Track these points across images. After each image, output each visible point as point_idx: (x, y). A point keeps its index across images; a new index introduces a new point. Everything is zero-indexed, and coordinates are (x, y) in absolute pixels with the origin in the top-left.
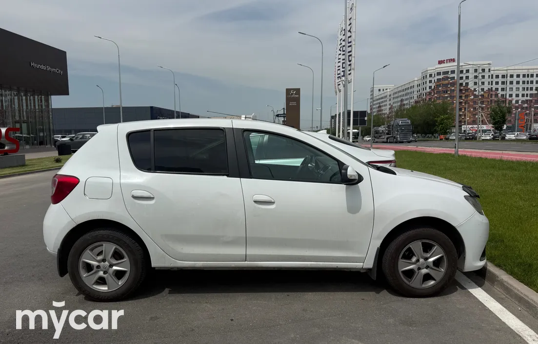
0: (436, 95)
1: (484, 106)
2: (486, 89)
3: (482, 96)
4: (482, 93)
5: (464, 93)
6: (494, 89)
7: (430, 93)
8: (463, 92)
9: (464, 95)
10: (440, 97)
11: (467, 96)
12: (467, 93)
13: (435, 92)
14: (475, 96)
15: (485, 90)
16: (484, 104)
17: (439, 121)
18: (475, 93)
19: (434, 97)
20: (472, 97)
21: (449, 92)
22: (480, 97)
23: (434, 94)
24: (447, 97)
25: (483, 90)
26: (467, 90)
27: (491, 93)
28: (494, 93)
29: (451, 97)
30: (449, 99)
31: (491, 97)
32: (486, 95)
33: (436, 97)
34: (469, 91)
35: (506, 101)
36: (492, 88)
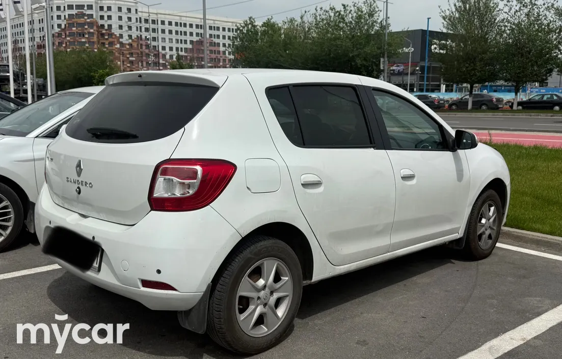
0: (68, 39)
1: (134, 59)
2: (134, 36)
3: (130, 45)
4: (130, 41)
5: (107, 39)
6: (143, 37)
7: (59, 35)
8: (106, 37)
9: (107, 42)
10: (74, 42)
11: (111, 44)
12: (111, 40)
13: (67, 33)
14: (122, 44)
15: (133, 38)
16: (133, 57)
17: (97, 77)
18: (121, 40)
19: (65, 41)
20: (118, 46)
21: (87, 36)
22: (128, 47)
23: (66, 37)
24: (85, 43)
25: (130, 36)
26: (111, 35)
27: (141, 42)
28: (144, 43)
29: (89, 42)
30: (87, 45)
31: (141, 48)
32: (135, 45)
33: (69, 41)
34: (114, 37)
35: (159, 54)
36: (141, 36)
